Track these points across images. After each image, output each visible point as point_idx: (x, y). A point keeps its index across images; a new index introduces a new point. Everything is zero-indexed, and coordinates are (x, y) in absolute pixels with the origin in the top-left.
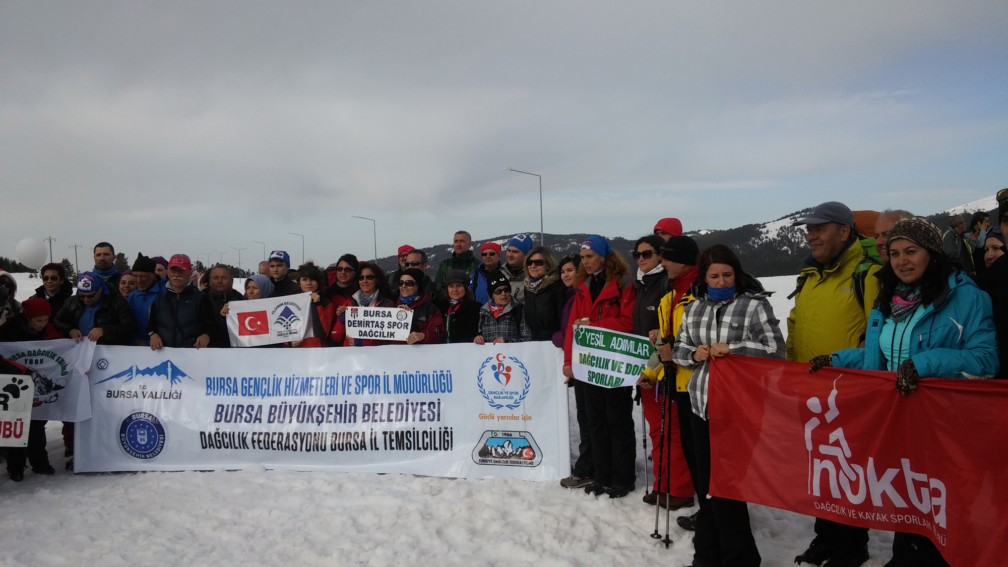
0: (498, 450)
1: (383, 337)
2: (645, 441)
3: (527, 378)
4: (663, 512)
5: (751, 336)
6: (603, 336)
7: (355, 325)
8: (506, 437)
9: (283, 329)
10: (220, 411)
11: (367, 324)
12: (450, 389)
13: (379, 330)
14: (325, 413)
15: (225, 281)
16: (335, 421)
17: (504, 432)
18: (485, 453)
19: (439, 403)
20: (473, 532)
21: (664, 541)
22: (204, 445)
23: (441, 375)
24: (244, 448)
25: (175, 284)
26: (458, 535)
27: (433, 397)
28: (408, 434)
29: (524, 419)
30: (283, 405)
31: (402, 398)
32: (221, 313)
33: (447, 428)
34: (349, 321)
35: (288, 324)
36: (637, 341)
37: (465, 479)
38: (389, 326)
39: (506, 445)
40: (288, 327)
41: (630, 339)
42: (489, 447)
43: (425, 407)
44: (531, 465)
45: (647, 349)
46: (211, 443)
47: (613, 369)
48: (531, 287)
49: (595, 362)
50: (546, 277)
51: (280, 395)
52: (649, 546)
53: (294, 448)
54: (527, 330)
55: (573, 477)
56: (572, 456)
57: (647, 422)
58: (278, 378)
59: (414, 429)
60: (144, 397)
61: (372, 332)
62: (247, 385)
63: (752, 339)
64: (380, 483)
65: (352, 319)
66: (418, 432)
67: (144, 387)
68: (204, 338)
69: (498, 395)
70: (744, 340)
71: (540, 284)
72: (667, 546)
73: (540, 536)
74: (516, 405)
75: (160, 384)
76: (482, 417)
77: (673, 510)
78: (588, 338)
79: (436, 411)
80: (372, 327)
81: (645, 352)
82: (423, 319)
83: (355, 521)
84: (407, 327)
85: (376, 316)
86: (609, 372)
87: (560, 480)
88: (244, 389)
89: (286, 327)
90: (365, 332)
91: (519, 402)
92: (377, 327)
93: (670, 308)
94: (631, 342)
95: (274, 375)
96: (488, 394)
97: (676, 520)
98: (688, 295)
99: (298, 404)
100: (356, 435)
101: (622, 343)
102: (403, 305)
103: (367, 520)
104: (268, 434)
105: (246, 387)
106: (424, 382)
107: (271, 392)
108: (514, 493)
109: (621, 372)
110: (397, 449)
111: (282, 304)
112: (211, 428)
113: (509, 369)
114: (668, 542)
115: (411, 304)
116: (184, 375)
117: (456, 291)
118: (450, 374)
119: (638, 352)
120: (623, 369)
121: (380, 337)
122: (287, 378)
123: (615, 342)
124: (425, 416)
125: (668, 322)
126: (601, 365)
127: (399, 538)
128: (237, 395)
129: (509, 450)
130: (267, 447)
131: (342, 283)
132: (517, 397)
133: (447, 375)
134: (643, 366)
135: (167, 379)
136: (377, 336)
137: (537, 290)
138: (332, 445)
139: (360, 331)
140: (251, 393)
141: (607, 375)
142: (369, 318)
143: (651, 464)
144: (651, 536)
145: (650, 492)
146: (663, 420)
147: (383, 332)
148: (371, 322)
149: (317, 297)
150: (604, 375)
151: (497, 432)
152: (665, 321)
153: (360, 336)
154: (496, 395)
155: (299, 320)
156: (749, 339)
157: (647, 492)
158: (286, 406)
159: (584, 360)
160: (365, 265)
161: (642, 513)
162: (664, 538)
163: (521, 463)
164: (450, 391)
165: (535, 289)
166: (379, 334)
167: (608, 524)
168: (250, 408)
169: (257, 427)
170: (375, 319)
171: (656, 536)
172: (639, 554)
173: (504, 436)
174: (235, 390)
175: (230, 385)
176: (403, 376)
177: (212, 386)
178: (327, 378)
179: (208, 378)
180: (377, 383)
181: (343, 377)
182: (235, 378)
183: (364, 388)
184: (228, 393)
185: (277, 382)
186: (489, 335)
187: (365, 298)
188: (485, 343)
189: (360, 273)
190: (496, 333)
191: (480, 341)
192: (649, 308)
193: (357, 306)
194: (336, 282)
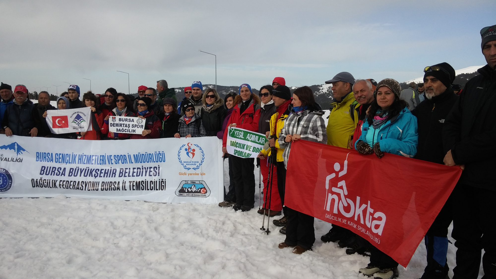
0: (189, 190)
1: (129, 132)
2: (260, 185)
3: (203, 155)
4: (266, 218)
5: (312, 132)
6: (243, 133)
7: (114, 126)
8: (193, 183)
9: (76, 126)
10: (43, 169)
11: (121, 125)
12: (164, 160)
13: (127, 128)
14: (99, 173)
15: (46, 100)
16: (104, 177)
17: (191, 181)
18: (182, 191)
19: (159, 167)
20: (174, 229)
21: (266, 232)
22: (34, 186)
23: (159, 154)
24: (55, 188)
25: (19, 100)
26: (166, 230)
27: (156, 165)
28: (143, 183)
29: (202, 174)
30: (77, 169)
31: (139, 165)
32: (43, 116)
33: (163, 179)
34: (111, 124)
35: (79, 123)
36: (260, 136)
37: (171, 203)
38: (133, 127)
39: (193, 187)
40: (79, 124)
41: (256, 135)
42: (184, 189)
43: (152, 170)
44: (205, 197)
45: (264, 140)
46: (37, 185)
47: (246, 149)
48: (207, 109)
49: (238, 145)
50: (215, 104)
51: (75, 163)
52: (259, 234)
53: (82, 189)
54: (203, 131)
55: (225, 202)
58: (74, 155)
59: (146, 180)
60: (2, 160)
61: (123, 129)
62: (58, 157)
63: (312, 134)
64: (126, 205)
65: (113, 123)
66: (147, 181)
67: (2, 155)
68: (34, 130)
69: (188, 163)
70: (308, 134)
71: (212, 108)
72: (268, 234)
73: (207, 230)
74: (198, 168)
75: (10, 154)
76: (181, 174)
77: (271, 217)
78: (235, 133)
79: (157, 171)
80: (124, 127)
81: (263, 142)
82: (151, 123)
83: (112, 224)
84: (142, 127)
85: (126, 121)
86: (244, 151)
87: (218, 204)
88: (57, 159)
89: (78, 125)
90: (120, 129)
91: (199, 167)
92: (126, 127)
93: (275, 121)
94: (257, 136)
95: (73, 153)
96: (183, 163)
97: (272, 222)
98: (284, 115)
99: (85, 168)
100: (115, 183)
101: (252, 137)
102: (140, 116)
103: (119, 223)
104: (68, 181)
105: (57, 158)
106: (151, 157)
107: (71, 161)
108: (195, 210)
109: (250, 151)
110: (136, 190)
111: (76, 113)
112: (37, 177)
113: (194, 150)
114: (268, 232)
115: (145, 116)
116: (24, 150)
117: (168, 108)
118: (164, 153)
119: (259, 141)
120: (251, 150)
121: (128, 132)
122: (79, 155)
123: (249, 136)
124: (151, 173)
125: (274, 128)
126: (241, 147)
127: (135, 232)
128: (53, 162)
129: (194, 190)
130: (67, 187)
131: (108, 103)
132: (198, 164)
133: (162, 153)
134: (261, 149)
135: (15, 151)
136: (126, 131)
137: (210, 111)
138: (101, 189)
139: (117, 129)
140: (60, 161)
141: (243, 152)
142: (122, 122)
143: (262, 196)
144: (260, 229)
145: (261, 209)
146: (269, 175)
147: (129, 130)
148: (123, 124)
149: (94, 109)
150: (242, 152)
151: (188, 181)
152: (273, 127)
153: (117, 131)
154: (187, 163)
155: (85, 121)
156: (311, 133)
157: (260, 209)
158: (78, 169)
159: (233, 144)
160: (120, 94)
161: (257, 218)
162: (266, 230)
163: (199, 195)
164: (164, 161)
165: (209, 110)
167: (241, 224)
168: (59, 169)
169: (63, 178)
171: (262, 229)
172: (254, 238)
173: (192, 183)
174: (52, 159)
175: (49, 157)
176: (138, 155)
177: (39, 157)
178: (101, 156)
179: (37, 153)
180: (125, 158)
181: (108, 156)
182: (52, 154)
183: (119, 161)
184: (48, 160)
185: (74, 157)
186: (183, 133)
187: (119, 111)
188: (181, 138)
189: (117, 98)
190: (187, 132)
191: (178, 136)
192: (266, 121)
193: (116, 116)
194: (104, 102)
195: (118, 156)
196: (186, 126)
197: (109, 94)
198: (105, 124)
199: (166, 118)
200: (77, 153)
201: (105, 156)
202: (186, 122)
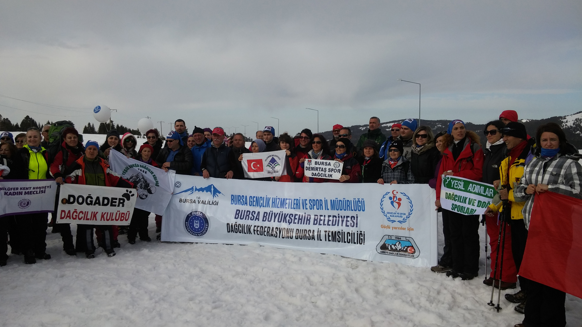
0: (392, 247)
1: (326, 177)
2: (486, 247)
3: (411, 206)
4: (496, 291)
5: (564, 181)
6: (463, 183)
7: (310, 169)
8: (398, 239)
9: (271, 170)
10: (238, 213)
11: (317, 169)
12: (363, 209)
13: (323, 173)
14: (293, 218)
15: (241, 142)
16: (298, 223)
17: (396, 237)
18: (384, 247)
19: (357, 217)
20: (377, 292)
21: (496, 308)
22: (229, 231)
23: (358, 201)
24: (249, 234)
25: (215, 143)
26: (368, 293)
27: (354, 213)
28: (339, 233)
29: (409, 229)
30: (271, 213)
31: (335, 213)
32: (239, 159)
33: (362, 232)
34: (306, 167)
35: (274, 167)
36: (486, 187)
37: (372, 261)
38: (329, 171)
39: (397, 244)
40: (274, 168)
41: (481, 185)
42: (387, 245)
43: (349, 219)
44: (413, 257)
45: (492, 192)
46: (232, 230)
47: (469, 203)
48: (416, 150)
49: (457, 198)
50: (426, 144)
51: (269, 207)
52: (486, 310)
53: (276, 236)
54: (412, 176)
55: (439, 266)
56: (439, 254)
57: (488, 236)
58: (268, 198)
59: (342, 230)
60: (199, 203)
61: (319, 174)
62: (252, 200)
63: (565, 183)
64: (322, 259)
65: (308, 166)
66: (344, 232)
67: (199, 198)
68: (230, 173)
69: (393, 215)
70: (559, 184)
71: (422, 149)
72: (498, 311)
73: (418, 298)
74: (404, 221)
75: (207, 196)
76: (383, 227)
77: (503, 290)
78: (453, 183)
79: (355, 221)
80: (320, 171)
81: (491, 194)
82: (349, 167)
83: (309, 279)
84: (339, 171)
85: (322, 165)
86: (466, 205)
87: (431, 267)
88: (251, 202)
89: (272, 169)
90: (316, 173)
91: (406, 220)
92: (322, 171)
93: (507, 167)
94: (482, 187)
95: (267, 196)
96: (387, 214)
97: (504, 296)
98: (519, 159)
99: (279, 212)
100: (309, 232)
101: (476, 188)
102: (337, 159)
103: (315, 279)
104: (262, 227)
105: (251, 201)
106: (348, 204)
107: (264, 205)
108: (402, 273)
109: (474, 205)
110: (332, 241)
111: (270, 156)
112: (233, 221)
113: (400, 199)
114: (498, 308)
115: (342, 159)
116: (220, 193)
117: (369, 152)
118: (364, 201)
119: (486, 194)
120: (476, 204)
121: (324, 177)
122: (273, 198)
123: (471, 187)
124: (349, 224)
125: (506, 176)
126: (461, 201)
127: (334, 291)
128: (247, 205)
129: (399, 247)
130: (261, 234)
131: (303, 145)
132: (405, 216)
133: (362, 201)
134: (489, 203)
135: (211, 194)
136: (322, 176)
137: (420, 153)
138: (296, 236)
139: (312, 173)
140: (254, 205)
141: (465, 207)
142: (317, 166)
143: (490, 262)
144: (488, 304)
145: (488, 278)
146: (500, 235)
147: (326, 174)
148: (319, 168)
149: (289, 153)
150: (463, 207)
151: (392, 237)
152: (504, 175)
153: (312, 176)
154: (391, 215)
155: (279, 165)
157: (486, 278)
158: (272, 213)
159: (448, 196)
160: (316, 135)
161: (482, 290)
162: (496, 305)
163: (406, 255)
164: (364, 211)
165: (419, 151)
166: (323, 175)
167: (461, 295)
168: (253, 213)
169: (257, 223)
170: (321, 166)
171: (491, 304)
172: (480, 314)
173: (396, 239)
174: (246, 202)
175: (243, 199)
176: (336, 200)
177: (234, 199)
178: (295, 200)
179: (232, 195)
180: (321, 204)
181: (302, 199)
182: (246, 196)
183: (314, 206)
184: (243, 203)
185: (268, 200)
186: (388, 178)
187: (315, 154)
188: (384, 184)
189: (313, 140)
190: (392, 177)
191: (381, 182)
192: (493, 166)
193: (311, 159)
194: (299, 144)
195: (313, 200)
196: (391, 170)
197: (304, 135)
198: (300, 168)
199: (366, 163)
200: (271, 196)
201: (300, 199)
202: (391, 166)
